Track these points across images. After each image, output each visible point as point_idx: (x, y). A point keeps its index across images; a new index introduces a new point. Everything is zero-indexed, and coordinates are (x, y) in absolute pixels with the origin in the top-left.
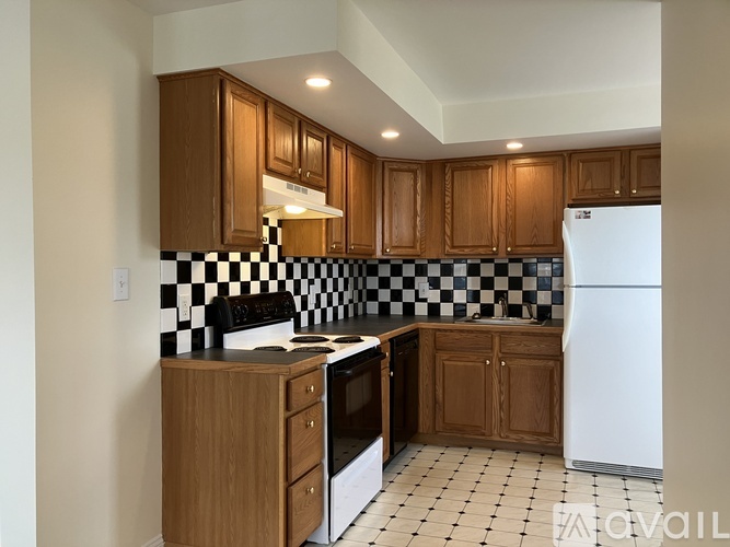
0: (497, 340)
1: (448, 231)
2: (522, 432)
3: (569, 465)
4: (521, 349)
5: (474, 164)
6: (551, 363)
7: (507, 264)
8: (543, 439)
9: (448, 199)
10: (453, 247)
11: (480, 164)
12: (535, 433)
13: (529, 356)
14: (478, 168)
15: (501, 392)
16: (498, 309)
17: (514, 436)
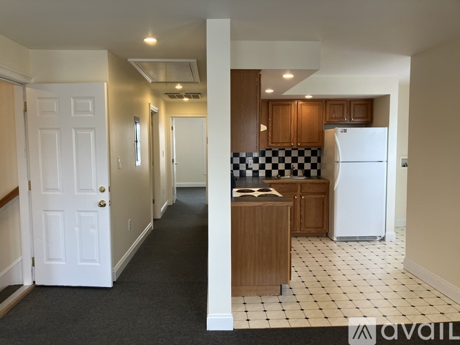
0: (299, 187)
1: (270, 135)
2: (310, 228)
3: (335, 239)
4: (310, 190)
5: (283, 103)
6: (323, 196)
7: (303, 151)
8: (319, 230)
9: (270, 119)
10: (272, 143)
11: (286, 103)
12: (316, 228)
13: (314, 194)
14: (284, 105)
15: (301, 211)
16: (300, 172)
17: (306, 230)
